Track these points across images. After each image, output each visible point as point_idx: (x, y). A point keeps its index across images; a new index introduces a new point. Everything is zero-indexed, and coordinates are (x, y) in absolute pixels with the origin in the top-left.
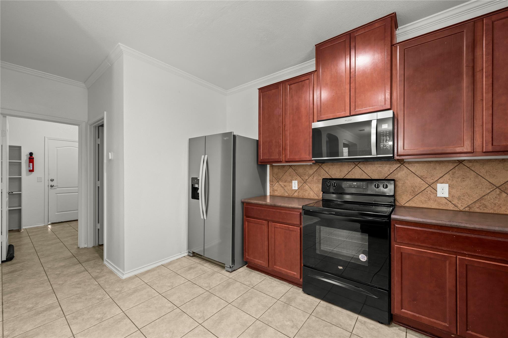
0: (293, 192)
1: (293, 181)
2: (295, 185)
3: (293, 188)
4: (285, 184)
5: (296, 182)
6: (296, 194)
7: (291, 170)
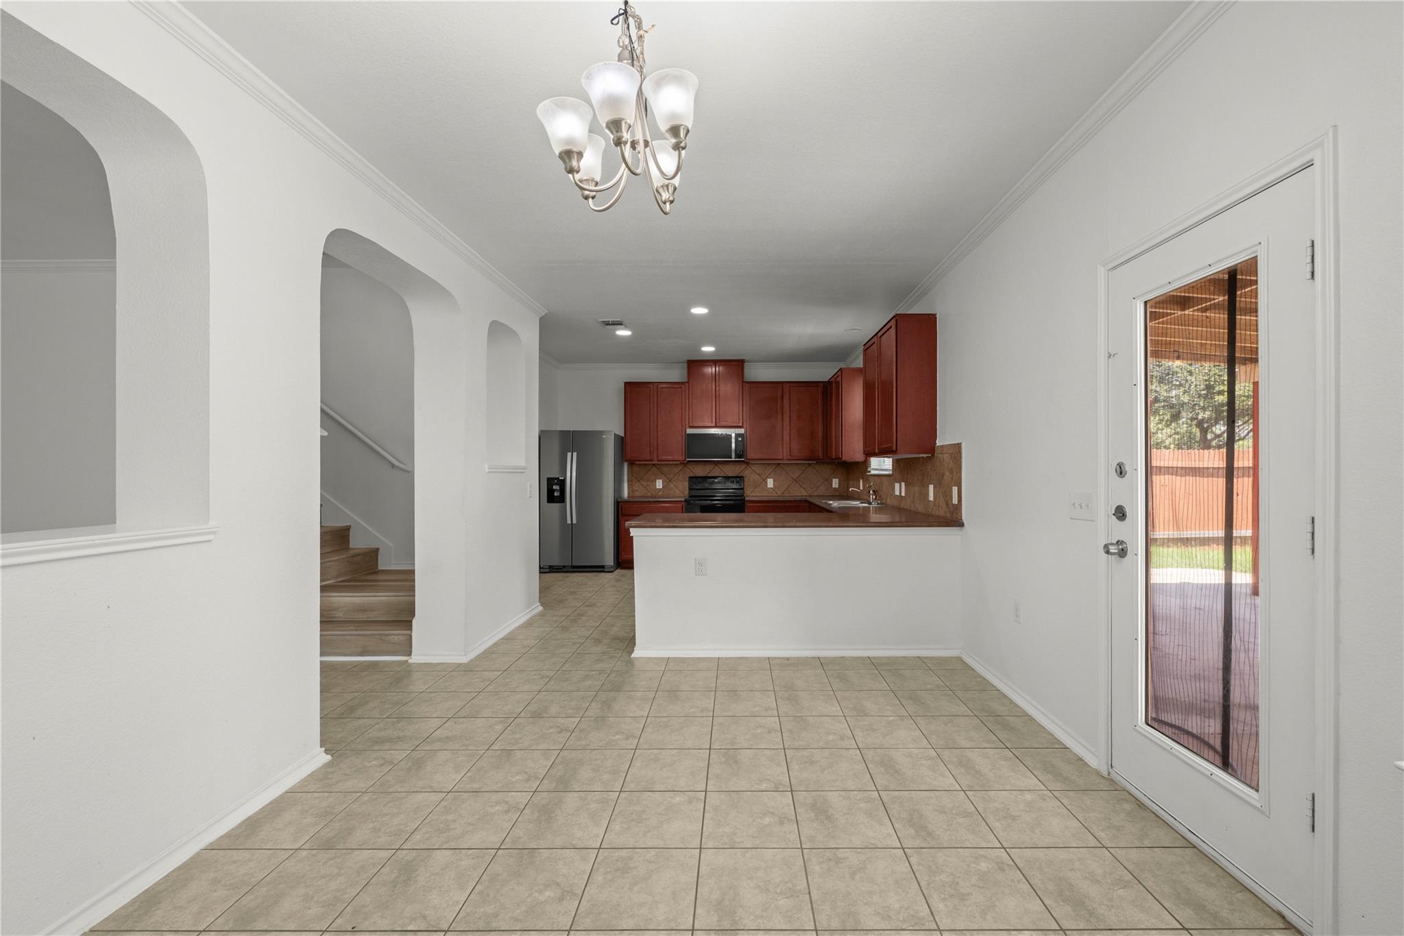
0: (657, 491)
1: (657, 481)
2: (659, 484)
3: (657, 487)
4: (648, 483)
5: (661, 481)
6: (660, 493)
7: (654, 468)
